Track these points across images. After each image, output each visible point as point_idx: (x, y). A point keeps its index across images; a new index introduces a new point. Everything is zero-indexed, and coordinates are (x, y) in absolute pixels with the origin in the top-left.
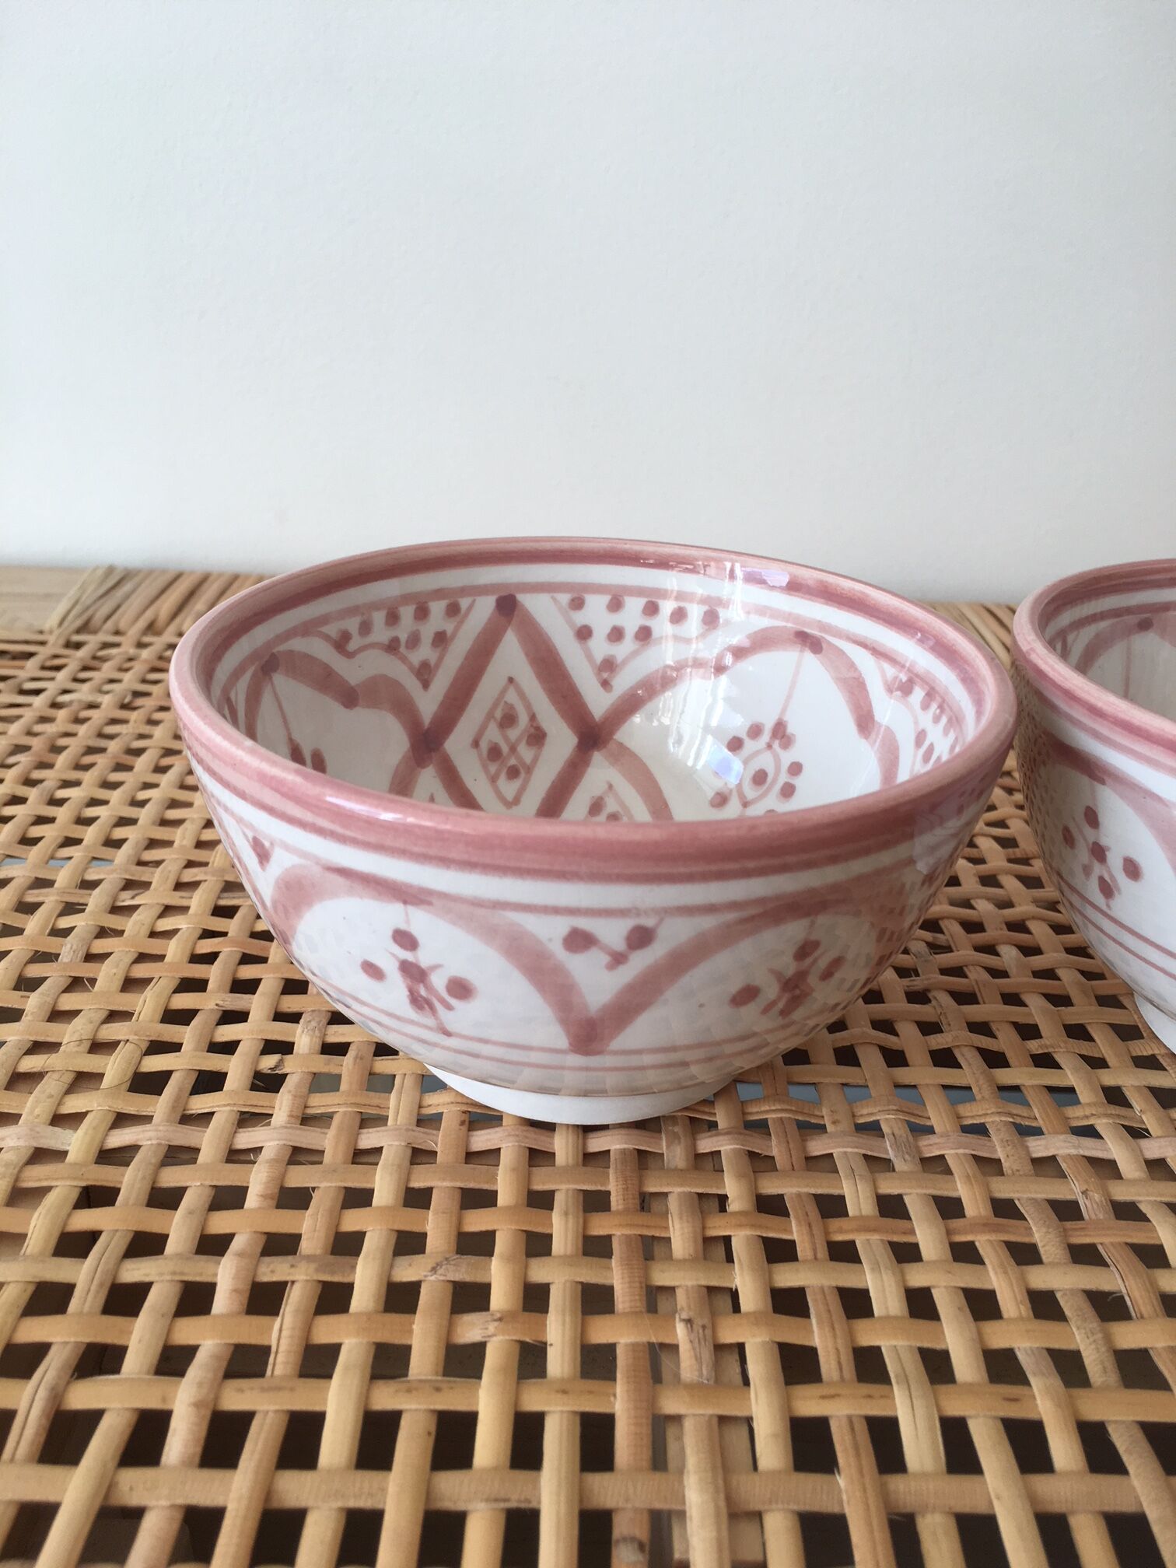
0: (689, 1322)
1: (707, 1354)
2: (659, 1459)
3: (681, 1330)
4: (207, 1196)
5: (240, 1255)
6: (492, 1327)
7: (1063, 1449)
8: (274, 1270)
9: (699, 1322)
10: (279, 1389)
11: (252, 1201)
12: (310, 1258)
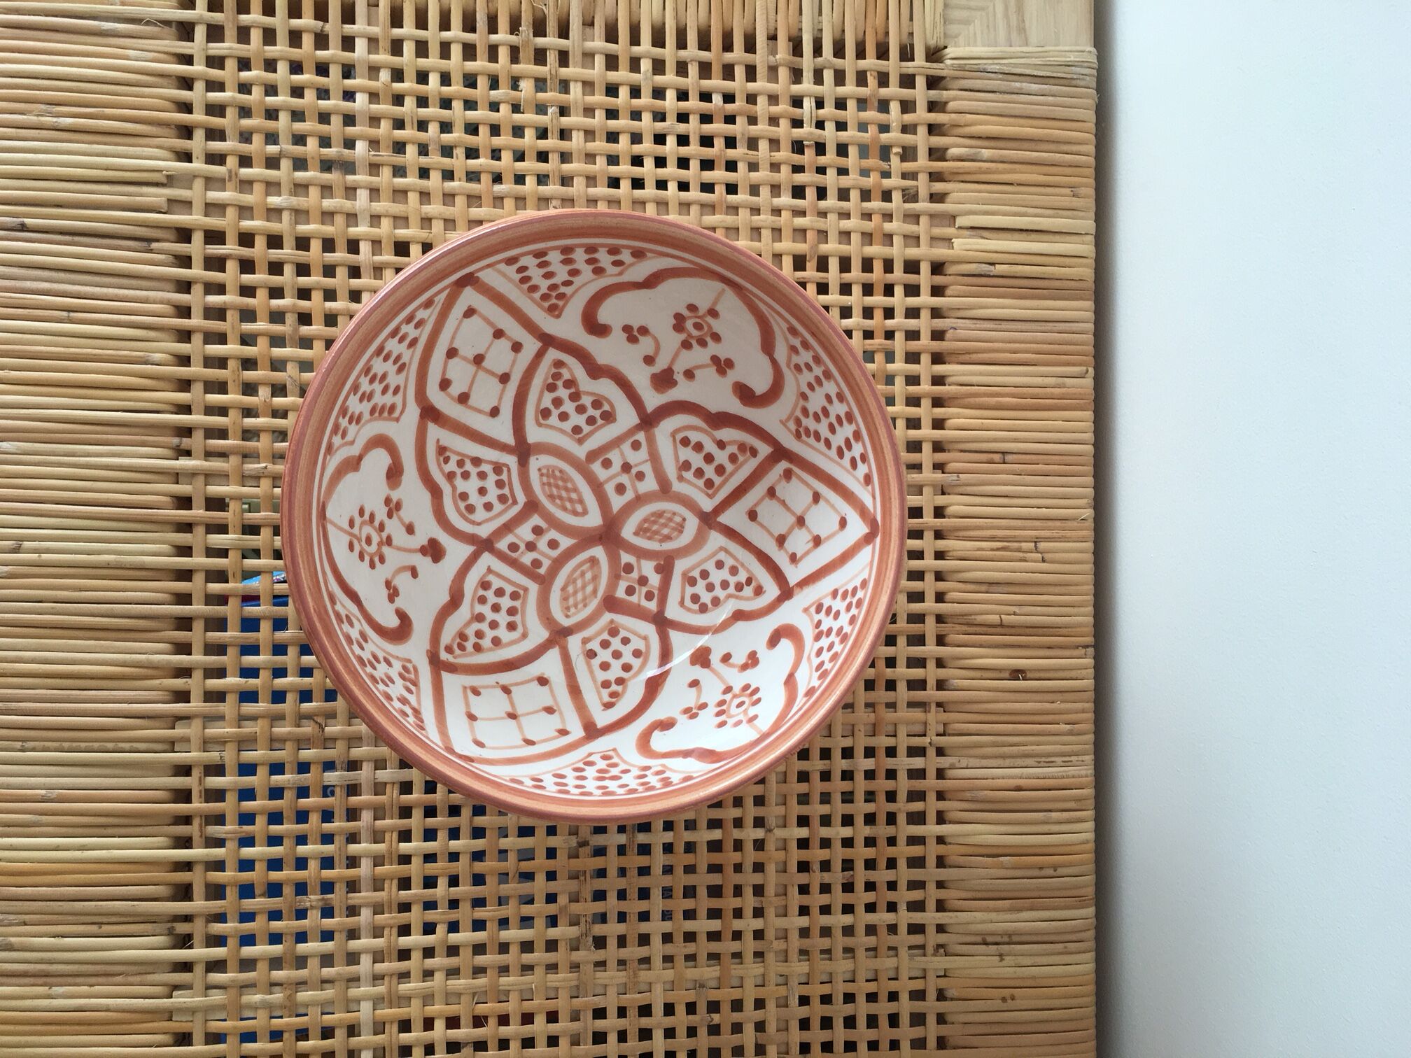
0: (266, 467)
1: (253, 473)
2: (209, 454)
3: (264, 465)
4: (332, 287)
5: (294, 305)
6: (263, 399)
7: (215, 587)
8: (291, 319)
9: (265, 471)
10: (233, 328)
11: (329, 305)
12: (296, 330)
